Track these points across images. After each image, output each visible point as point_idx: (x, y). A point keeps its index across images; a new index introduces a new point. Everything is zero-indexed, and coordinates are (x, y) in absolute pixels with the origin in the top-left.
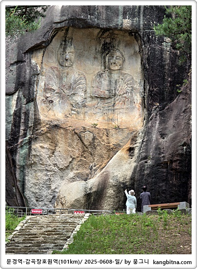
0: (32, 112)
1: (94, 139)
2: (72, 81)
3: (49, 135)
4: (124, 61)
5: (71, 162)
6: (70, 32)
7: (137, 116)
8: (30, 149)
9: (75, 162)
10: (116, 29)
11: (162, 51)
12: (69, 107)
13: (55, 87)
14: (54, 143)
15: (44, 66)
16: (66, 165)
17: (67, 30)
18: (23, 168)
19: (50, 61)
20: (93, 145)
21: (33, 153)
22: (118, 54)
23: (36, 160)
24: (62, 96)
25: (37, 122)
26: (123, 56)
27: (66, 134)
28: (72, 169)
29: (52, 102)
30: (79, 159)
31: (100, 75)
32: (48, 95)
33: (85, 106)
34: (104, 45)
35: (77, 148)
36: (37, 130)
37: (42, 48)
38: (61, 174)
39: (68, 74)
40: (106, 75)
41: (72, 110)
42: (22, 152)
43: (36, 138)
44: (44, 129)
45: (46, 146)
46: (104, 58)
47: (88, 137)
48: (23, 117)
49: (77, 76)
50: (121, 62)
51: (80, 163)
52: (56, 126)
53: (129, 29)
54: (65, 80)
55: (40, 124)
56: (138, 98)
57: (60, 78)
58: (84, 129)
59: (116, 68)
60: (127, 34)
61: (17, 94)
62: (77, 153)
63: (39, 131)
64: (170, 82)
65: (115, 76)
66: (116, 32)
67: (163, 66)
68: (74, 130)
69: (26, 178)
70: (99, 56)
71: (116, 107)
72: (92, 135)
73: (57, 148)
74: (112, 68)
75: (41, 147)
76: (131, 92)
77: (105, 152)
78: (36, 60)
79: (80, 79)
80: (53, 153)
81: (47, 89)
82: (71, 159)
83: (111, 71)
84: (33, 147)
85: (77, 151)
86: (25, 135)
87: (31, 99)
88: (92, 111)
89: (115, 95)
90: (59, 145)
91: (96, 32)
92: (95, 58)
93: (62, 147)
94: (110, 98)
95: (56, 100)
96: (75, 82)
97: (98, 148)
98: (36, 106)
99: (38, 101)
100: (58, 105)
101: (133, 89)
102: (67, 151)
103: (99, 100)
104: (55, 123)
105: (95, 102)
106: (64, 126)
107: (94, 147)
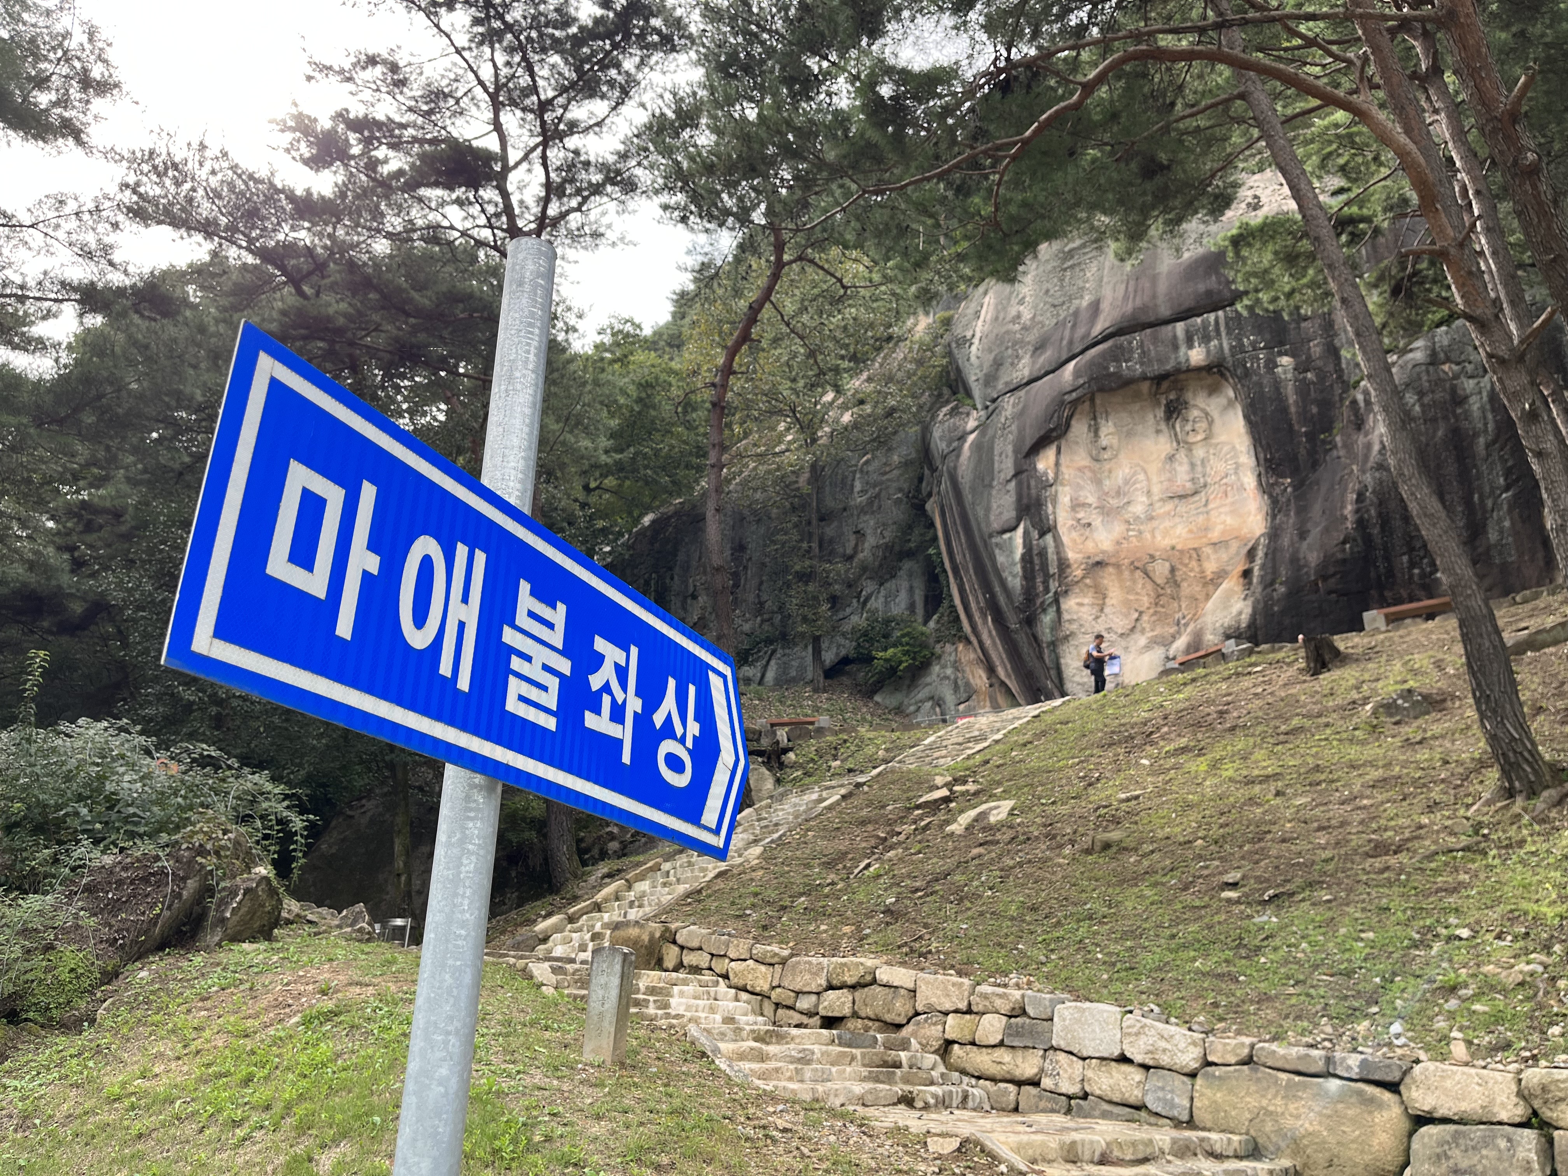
0: (1051, 550)
1: (1173, 570)
2: (1120, 482)
3: (1088, 581)
4: (1211, 423)
5: (1137, 620)
6: (1098, 402)
7: (1253, 511)
8: (1059, 611)
9: (1145, 618)
10: (1178, 371)
11: (1277, 384)
12: (1123, 527)
13: (1091, 500)
14: (1101, 595)
15: (1063, 469)
16: (1130, 627)
17: (1092, 400)
18: (1054, 645)
19: (1077, 458)
20: (1173, 580)
21: (1066, 616)
22: (1195, 413)
23: (1074, 627)
24: (1105, 511)
25: (1063, 565)
26: (1207, 414)
27: (1120, 573)
28: (1143, 631)
29: (1089, 525)
30: (1151, 611)
31: (1171, 458)
32: (1081, 515)
33: (1151, 518)
34: (1168, 406)
35: (1144, 592)
36: (1066, 577)
37: (1052, 442)
38: (1123, 643)
39: (1110, 472)
40: (1182, 456)
41: (1128, 530)
42: (1047, 619)
43: (1066, 592)
44: (1079, 573)
45: (1086, 601)
46: (1174, 427)
47: (1161, 570)
48: (1037, 560)
49: (1127, 471)
50: (1204, 425)
51: (1154, 618)
52: (1098, 563)
53: (1203, 363)
54: (1107, 482)
55: (1069, 566)
56: (1250, 480)
57: (1098, 482)
58: (1152, 557)
59: (1199, 437)
60: (1204, 374)
61: (1022, 526)
62: (1146, 601)
63: (1070, 578)
64: (1306, 434)
65: (1199, 452)
66: (1182, 376)
67: (1285, 410)
68: (1132, 563)
69: (1062, 661)
70: (1163, 426)
71: (1211, 506)
72: (1167, 565)
73: (1107, 600)
74: (1192, 438)
75: (1078, 604)
76: (1236, 473)
77: (1198, 589)
78: (1045, 463)
79: (1135, 474)
80: (1102, 610)
81: (1076, 505)
82: (1136, 615)
83: (1189, 447)
84: (1064, 606)
85: (1145, 599)
86: (1047, 590)
87: (1046, 528)
88: (1167, 524)
89: (1205, 486)
90: (1111, 594)
91: (1145, 386)
92: (1158, 432)
93: (1115, 595)
94: (1196, 493)
95: (1097, 521)
96: (1127, 482)
97: (1184, 585)
98: (1057, 539)
99: (1062, 530)
100: (1101, 528)
101: (1238, 466)
102: (1127, 603)
103: (1176, 501)
104: (1097, 559)
105: (1169, 506)
106: (1113, 560)
107: (1177, 585)
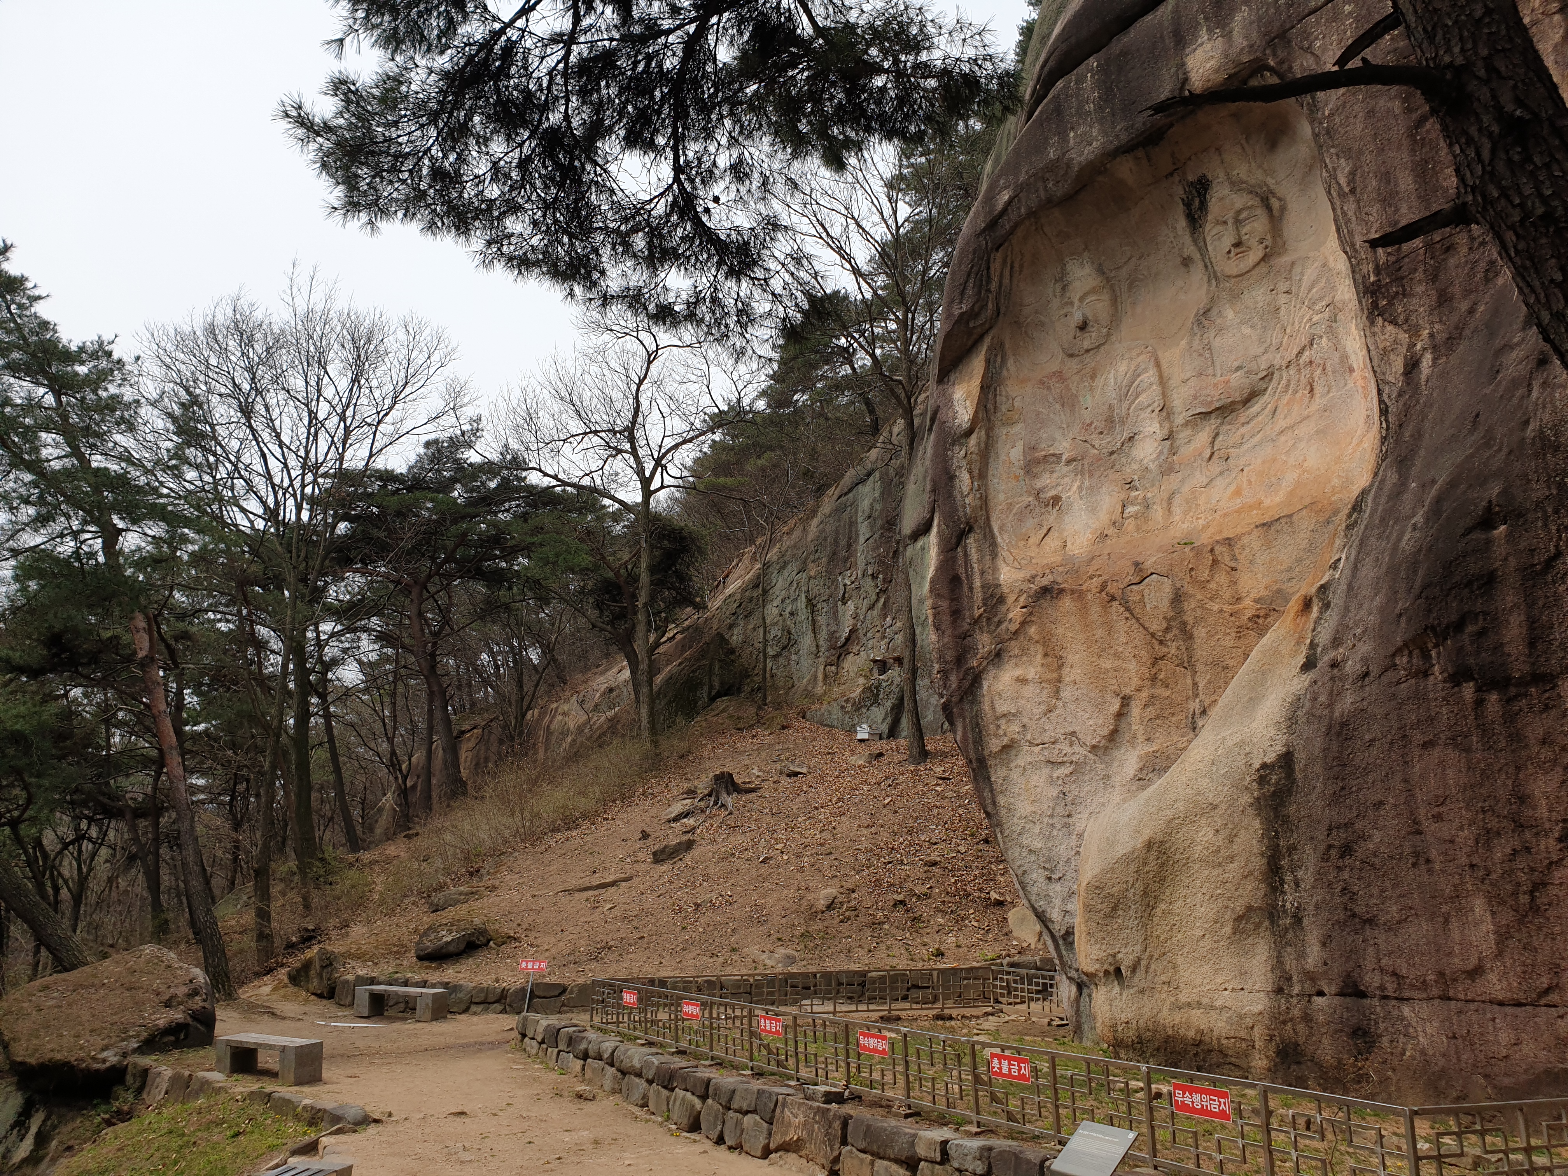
0: (973, 568)
1: (1178, 598)
2: (1112, 394)
3: (1033, 630)
5: (1120, 715)
9: (1135, 711)
12: (1117, 497)
13: (1060, 445)
15: (1010, 388)
16: (1105, 732)
20: (1179, 621)
22: (1236, 201)
24: (1086, 465)
25: (994, 597)
27: (1084, 610)
28: (1133, 742)
30: (1144, 694)
31: (1203, 320)
32: (1041, 481)
33: (1168, 470)
35: (1129, 651)
36: (1000, 623)
38: (1100, 768)
39: (1095, 376)
40: (1219, 310)
41: (1124, 502)
43: (998, 655)
44: (1017, 613)
45: (1031, 673)
46: (1203, 245)
47: (1156, 599)
49: (1123, 369)
51: (1151, 711)
52: (1045, 591)
54: (1088, 401)
55: (1001, 599)
57: (1073, 404)
58: (1140, 568)
59: (1254, 257)
61: (936, 523)
62: (1133, 671)
63: (1003, 626)
65: (1255, 294)
68: (1103, 587)
69: (1002, 800)
71: (1279, 426)
72: (1169, 585)
73: (1066, 671)
74: (1237, 264)
75: (1018, 680)
76: (1331, 331)
77: (1227, 642)
78: (965, 386)
80: (1057, 693)
81: (1033, 462)
82: (1115, 705)
83: (1235, 286)
85: (1132, 666)
87: (962, 526)
89: (1270, 375)
90: (1071, 658)
94: (1255, 395)
95: (1071, 489)
96: (1122, 394)
97: (1200, 633)
99: (1000, 521)
100: (1077, 505)
101: (1334, 311)
102: (1100, 677)
103: (1214, 422)
104: (1045, 582)
106: (1071, 583)
107: (1187, 635)
